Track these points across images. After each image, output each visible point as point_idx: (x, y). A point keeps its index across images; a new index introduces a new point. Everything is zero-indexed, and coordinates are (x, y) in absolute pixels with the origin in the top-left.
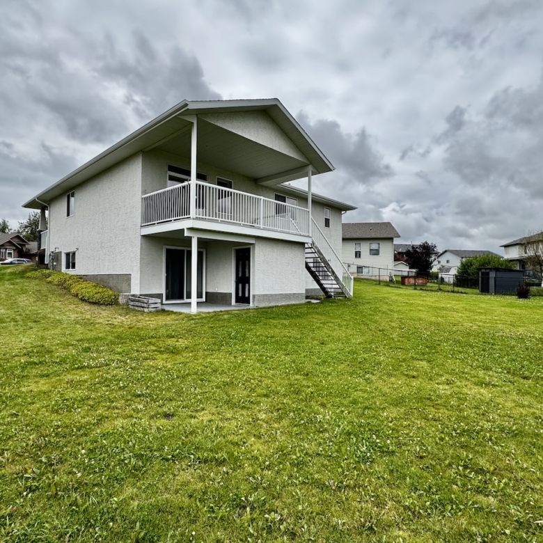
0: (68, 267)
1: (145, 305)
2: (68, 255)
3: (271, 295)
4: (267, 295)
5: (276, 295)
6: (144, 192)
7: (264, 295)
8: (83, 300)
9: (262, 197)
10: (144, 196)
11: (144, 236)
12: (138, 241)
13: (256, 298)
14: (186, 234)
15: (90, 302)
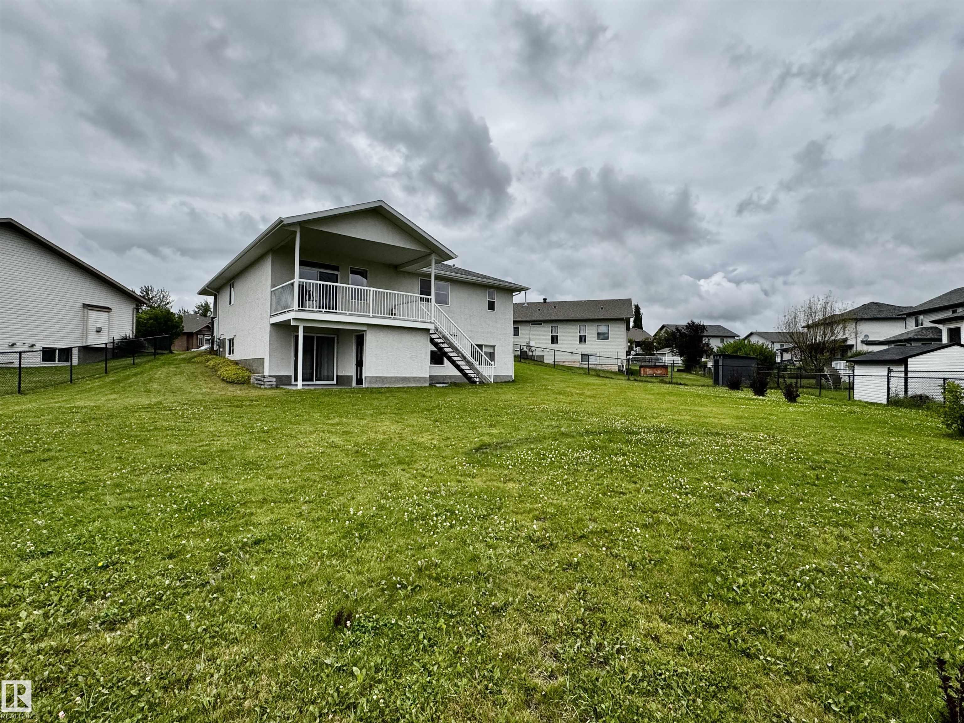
0: (230, 354)
1: (262, 383)
2: (230, 340)
3: (386, 378)
4: (380, 377)
5: (392, 377)
6: (273, 286)
7: (377, 377)
8: (223, 380)
9: (372, 289)
10: (273, 289)
11: (272, 325)
12: (268, 328)
13: (368, 379)
14: (293, 323)
15: (227, 382)
